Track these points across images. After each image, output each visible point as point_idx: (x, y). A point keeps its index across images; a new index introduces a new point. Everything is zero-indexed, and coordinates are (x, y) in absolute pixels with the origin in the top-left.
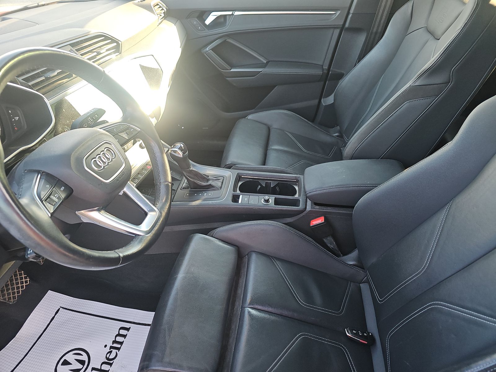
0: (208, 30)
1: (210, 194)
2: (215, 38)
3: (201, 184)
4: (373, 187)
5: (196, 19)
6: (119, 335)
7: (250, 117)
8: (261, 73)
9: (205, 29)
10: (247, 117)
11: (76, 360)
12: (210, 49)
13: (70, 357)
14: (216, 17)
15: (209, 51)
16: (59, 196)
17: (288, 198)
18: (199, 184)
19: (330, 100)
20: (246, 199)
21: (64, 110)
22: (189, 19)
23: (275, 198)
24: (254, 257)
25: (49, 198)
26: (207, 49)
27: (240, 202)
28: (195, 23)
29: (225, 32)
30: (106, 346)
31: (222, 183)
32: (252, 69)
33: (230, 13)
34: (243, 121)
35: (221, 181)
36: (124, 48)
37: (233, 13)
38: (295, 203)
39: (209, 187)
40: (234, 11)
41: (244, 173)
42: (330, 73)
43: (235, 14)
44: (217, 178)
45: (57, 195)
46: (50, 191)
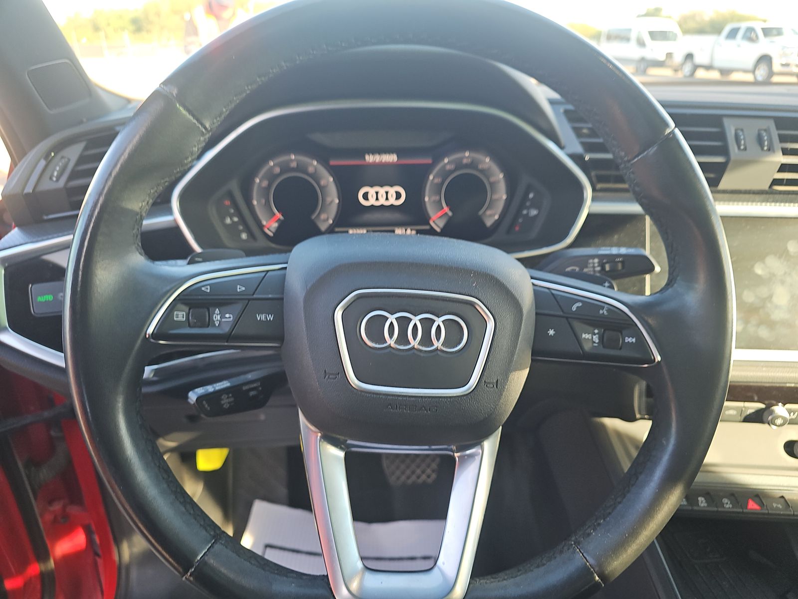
25: (208, 309)
45: (230, 317)
46: (227, 299)
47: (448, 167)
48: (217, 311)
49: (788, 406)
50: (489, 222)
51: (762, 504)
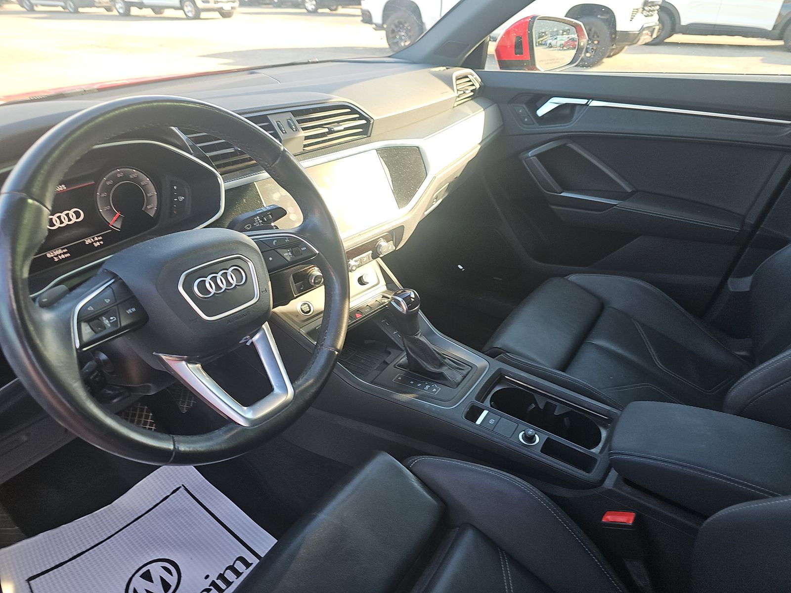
0: (540, 125)
1: (435, 390)
2: (548, 138)
3: (426, 366)
4: (767, 493)
5: (524, 106)
6: (232, 568)
7: (573, 278)
8: (615, 207)
9: (535, 121)
10: (566, 277)
11: (161, 578)
12: (534, 154)
13: (156, 570)
14: (557, 105)
15: (531, 158)
16: (117, 320)
17: (574, 448)
18: (423, 366)
19: (743, 284)
20: (492, 421)
21: (244, 200)
22: (512, 105)
23: (548, 438)
24: (469, 537)
25: (99, 319)
26: (530, 154)
27: (479, 422)
28: (521, 111)
29: (566, 130)
30: (207, 577)
31: (465, 377)
32: (600, 198)
33: (584, 101)
34: (557, 281)
35: (465, 372)
36: (375, 131)
37: (588, 102)
38: (587, 463)
39: (439, 378)
40: (591, 100)
41: (511, 373)
42: (758, 233)
43: (590, 105)
44: (459, 364)
45: (114, 319)
46: (106, 309)
47: (108, 183)
48: (104, 318)
49: (354, 259)
50: (152, 214)
51: (362, 313)
